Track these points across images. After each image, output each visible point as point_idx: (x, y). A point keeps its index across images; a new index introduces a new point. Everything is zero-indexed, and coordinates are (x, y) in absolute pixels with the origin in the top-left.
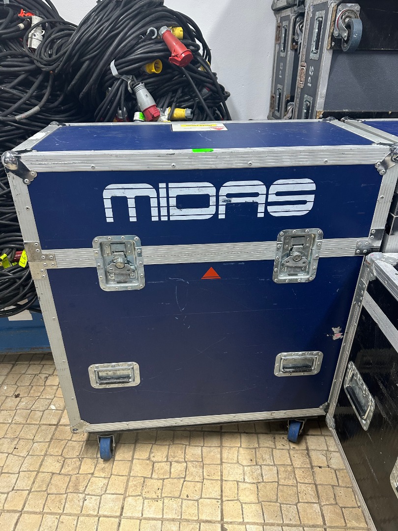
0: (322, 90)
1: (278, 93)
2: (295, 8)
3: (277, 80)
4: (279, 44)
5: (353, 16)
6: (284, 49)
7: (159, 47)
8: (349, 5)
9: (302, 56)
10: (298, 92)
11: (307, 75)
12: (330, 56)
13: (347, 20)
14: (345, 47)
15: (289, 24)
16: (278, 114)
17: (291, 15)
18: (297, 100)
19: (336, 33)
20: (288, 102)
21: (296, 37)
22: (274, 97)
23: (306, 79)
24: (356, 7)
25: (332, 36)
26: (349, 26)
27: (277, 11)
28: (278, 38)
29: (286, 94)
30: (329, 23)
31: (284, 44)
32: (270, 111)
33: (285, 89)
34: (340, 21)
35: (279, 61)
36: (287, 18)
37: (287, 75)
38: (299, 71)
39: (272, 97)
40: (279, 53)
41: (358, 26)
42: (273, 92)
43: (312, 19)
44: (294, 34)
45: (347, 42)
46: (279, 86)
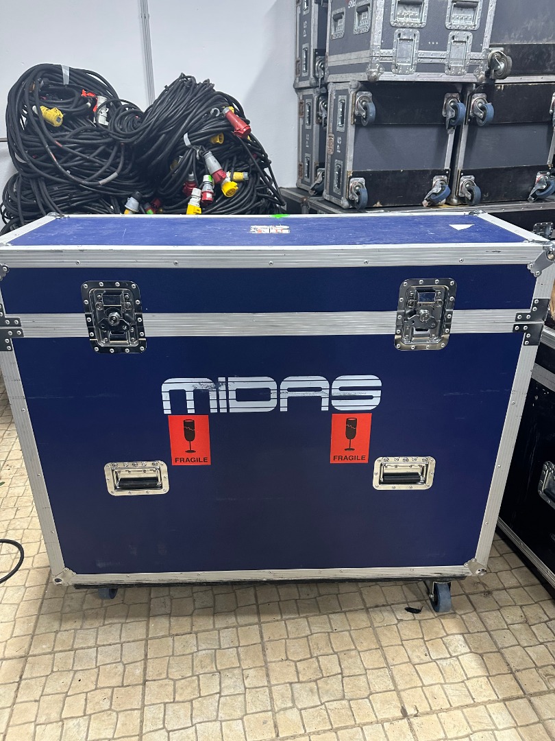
0: (350, 155)
1: (306, 161)
2: (318, 89)
3: (304, 148)
4: (304, 118)
5: (367, 100)
6: (309, 123)
7: (223, 123)
8: (364, 92)
9: (329, 128)
10: (328, 158)
11: (336, 143)
12: (354, 129)
13: (364, 103)
14: (365, 123)
15: (313, 101)
16: (308, 180)
17: (314, 95)
18: (328, 165)
19: (357, 112)
20: (317, 168)
21: (320, 113)
22: (301, 165)
23: (335, 147)
24: (369, 94)
25: (354, 115)
26: (366, 108)
27: (298, 90)
28: (301, 113)
29: (315, 161)
30: (350, 105)
31: (309, 118)
32: (298, 179)
33: (314, 157)
34: (359, 104)
35: (304, 134)
36: (310, 97)
37: (314, 144)
38: (327, 141)
39: (300, 166)
40: (303, 126)
41: (372, 108)
42: (300, 161)
43: (336, 100)
44: (318, 110)
45: (365, 119)
46: (307, 155)
